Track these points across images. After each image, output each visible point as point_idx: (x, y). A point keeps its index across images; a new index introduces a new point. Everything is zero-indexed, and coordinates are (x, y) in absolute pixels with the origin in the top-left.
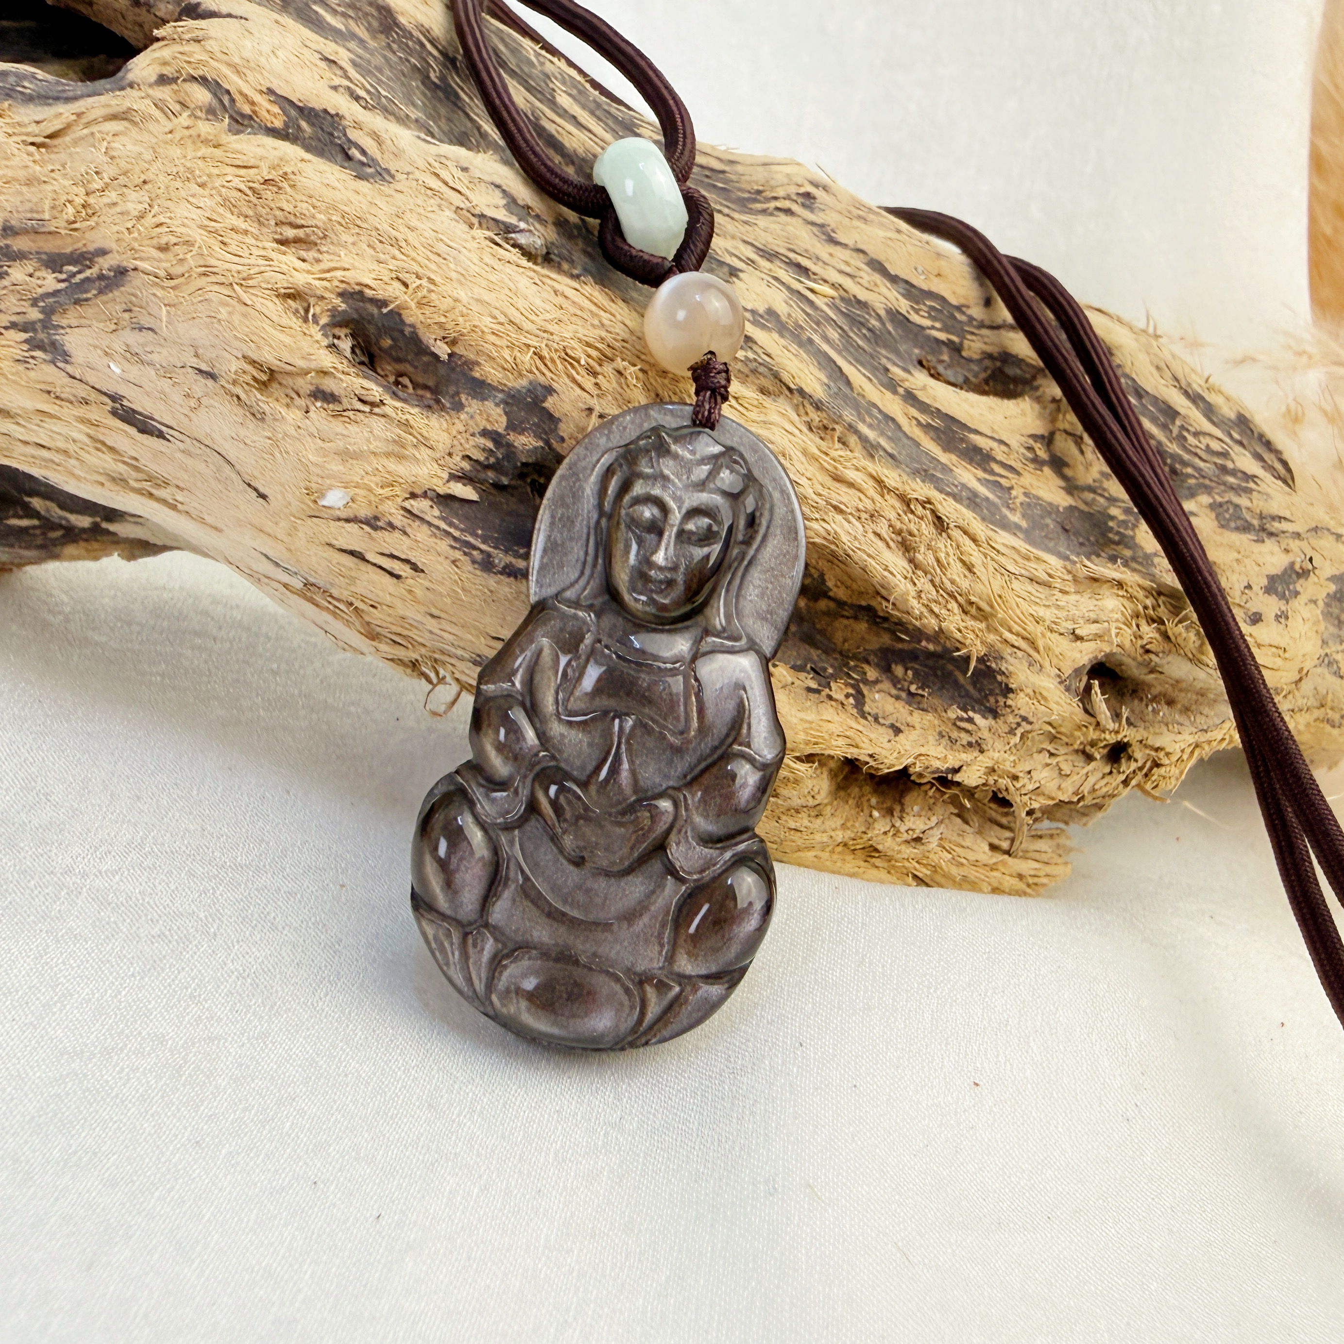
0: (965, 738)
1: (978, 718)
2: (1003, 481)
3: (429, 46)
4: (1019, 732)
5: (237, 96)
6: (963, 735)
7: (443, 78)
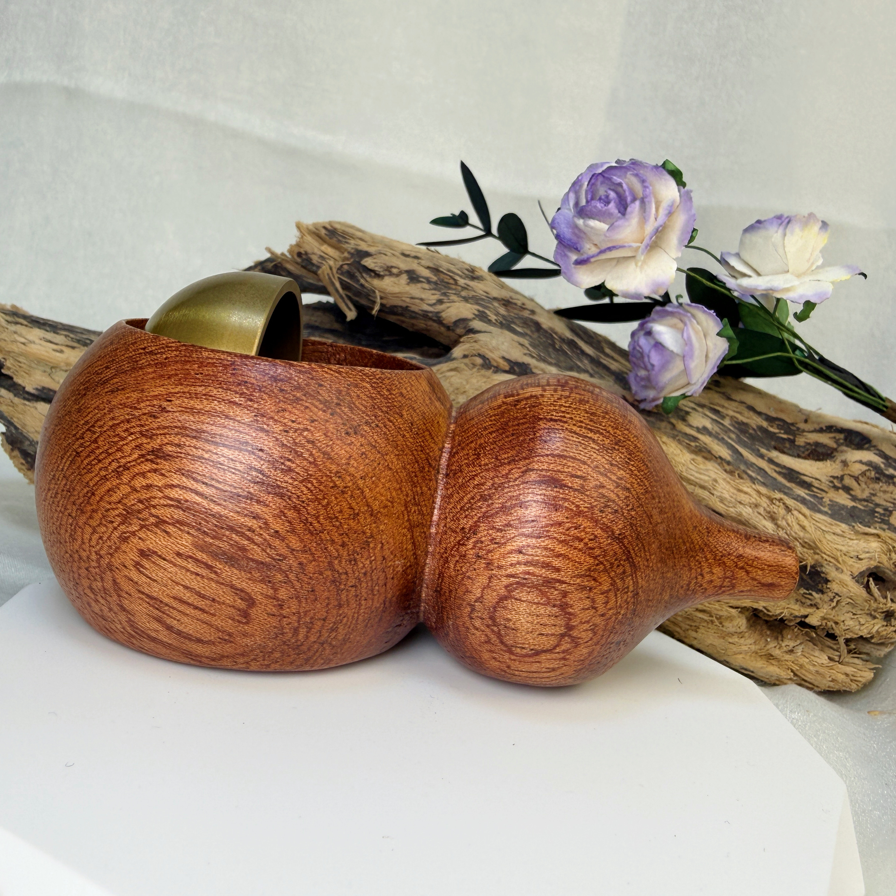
0: (809, 602)
1: (814, 593)
2: (818, 495)
3: (554, 335)
4: (835, 600)
5: (491, 360)
6: (808, 601)
7: (561, 347)
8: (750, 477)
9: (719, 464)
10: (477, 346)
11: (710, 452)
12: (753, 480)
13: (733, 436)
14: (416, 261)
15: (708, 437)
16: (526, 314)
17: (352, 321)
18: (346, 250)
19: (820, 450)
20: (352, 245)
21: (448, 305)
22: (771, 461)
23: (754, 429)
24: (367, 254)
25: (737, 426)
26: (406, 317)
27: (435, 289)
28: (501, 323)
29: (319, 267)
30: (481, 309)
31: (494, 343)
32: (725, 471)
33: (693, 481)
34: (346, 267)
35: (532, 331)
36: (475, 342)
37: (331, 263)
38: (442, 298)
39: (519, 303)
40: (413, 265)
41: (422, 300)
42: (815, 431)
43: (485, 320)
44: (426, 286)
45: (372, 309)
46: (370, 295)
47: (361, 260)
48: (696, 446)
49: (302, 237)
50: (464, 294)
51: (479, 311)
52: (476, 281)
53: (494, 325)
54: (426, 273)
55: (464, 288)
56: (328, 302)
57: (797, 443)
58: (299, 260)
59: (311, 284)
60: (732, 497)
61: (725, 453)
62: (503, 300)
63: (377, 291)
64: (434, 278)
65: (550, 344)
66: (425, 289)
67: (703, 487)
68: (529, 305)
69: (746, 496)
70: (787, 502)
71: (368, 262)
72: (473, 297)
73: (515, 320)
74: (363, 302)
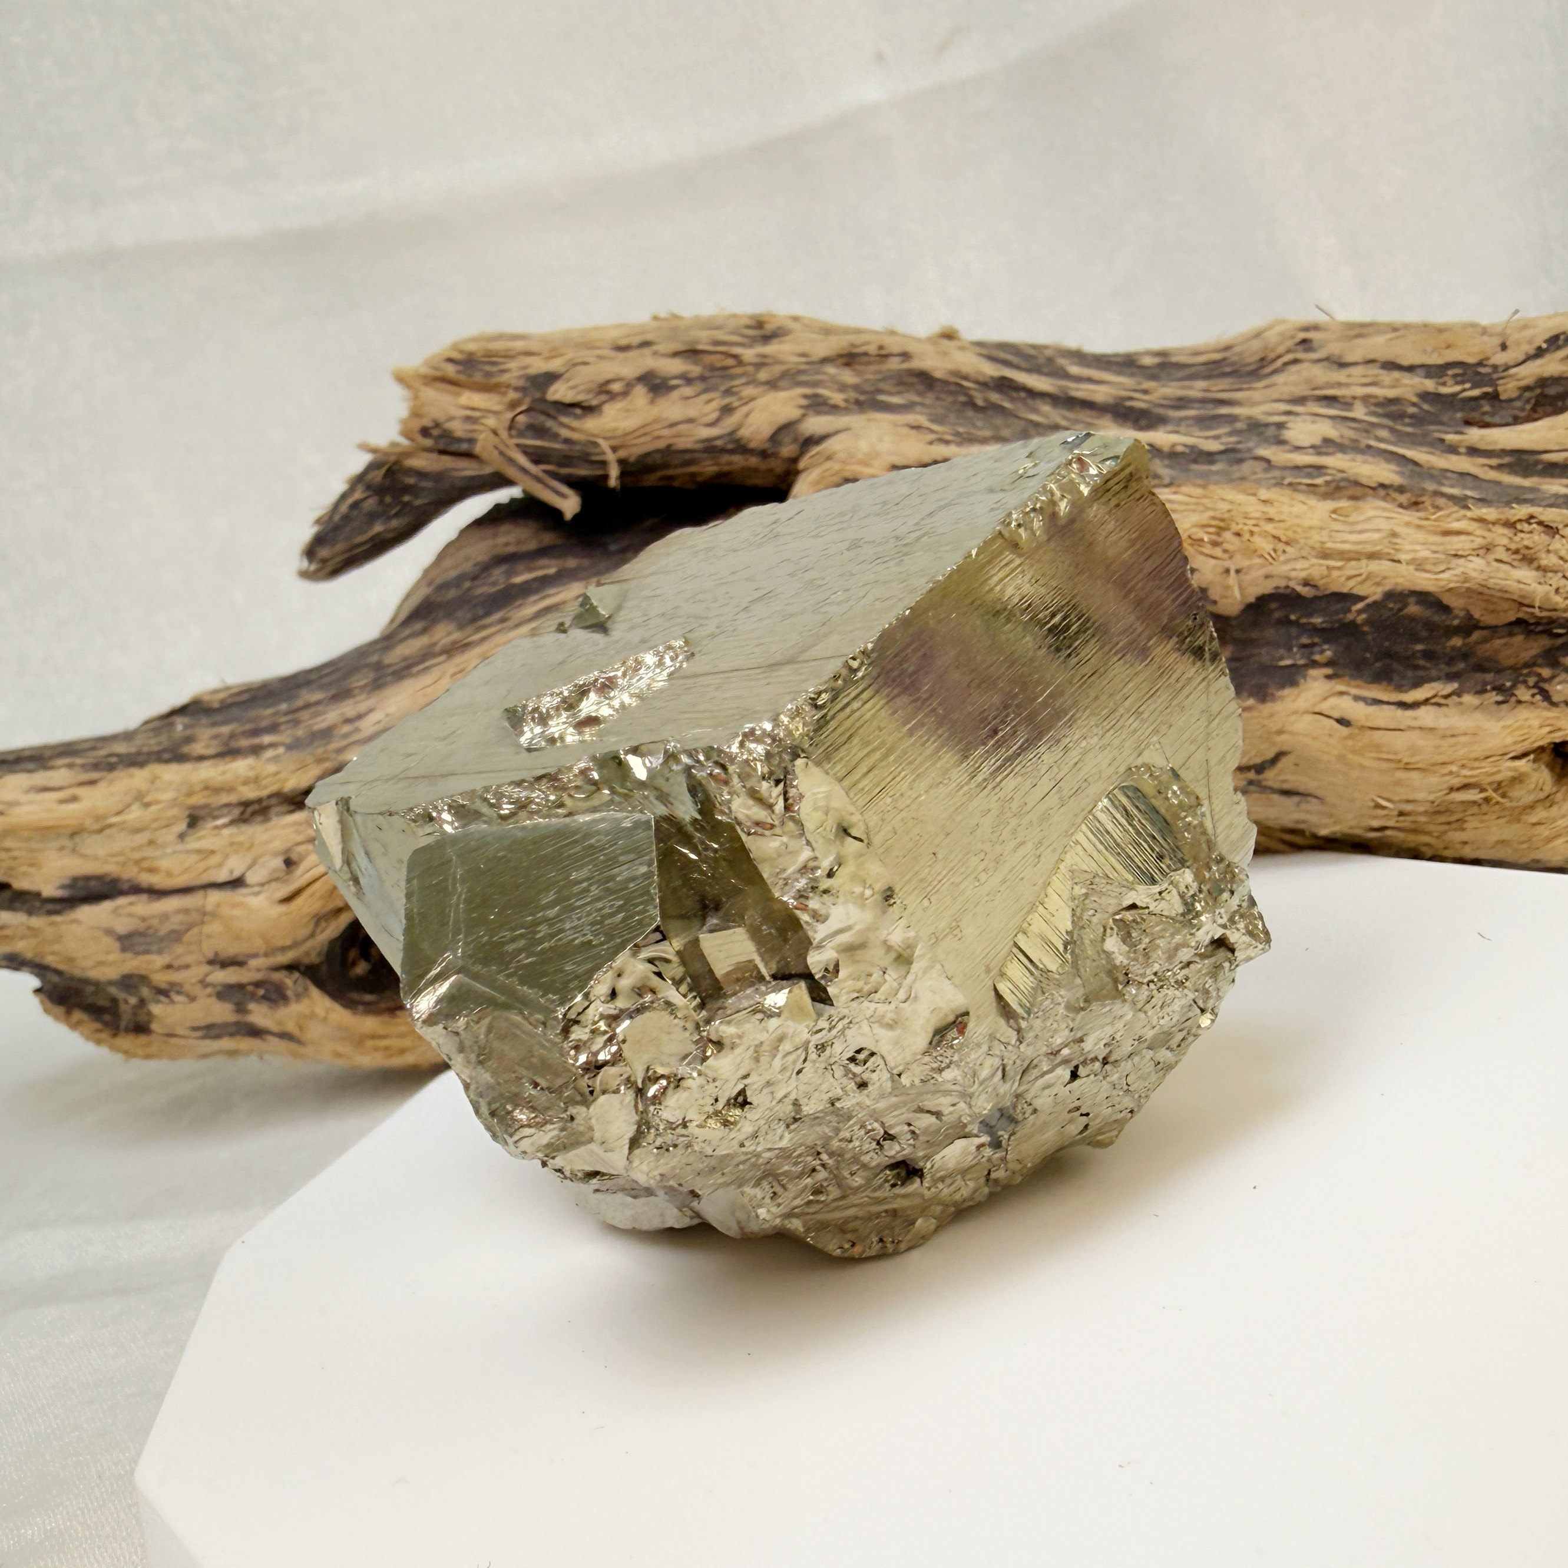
8: (1451, 498)
9: (1384, 499)
10: (834, 466)
11: (1357, 483)
12: (1461, 502)
13: (1384, 433)
14: (647, 351)
15: (1340, 455)
16: (895, 364)
17: (576, 517)
18: (508, 386)
19: (1552, 391)
20: (514, 372)
21: (745, 409)
22: (1473, 451)
23: (1414, 404)
24: (551, 377)
25: (1380, 410)
26: (676, 467)
27: (706, 391)
28: (857, 402)
29: (472, 441)
30: (808, 391)
31: (864, 446)
32: (1401, 506)
33: (1349, 551)
34: (522, 419)
35: (920, 394)
36: (829, 458)
37: (491, 422)
38: (727, 401)
39: (872, 349)
40: (645, 362)
41: (691, 421)
42: (1529, 358)
43: (825, 409)
44: (688, 391)
45: (606, 477)
46: (588, 454)
47: (544, 393)
48: (1327, 483)
49: (416, 397)
50: (763, 375)
51: (806, 396)
52: (775, 341)
53: (846, 411)
54: (676, 366)
55: (759, 366)
56: (513, 501)
57: (1503, 397)
58: (428, 442)
59: (472, 478)
60: (1435, 552)
61: (1385, 472)
62: (840, 356)
63: (601, 442)
64: (695, 370)
65: (964, 404)
66: (687, 398)
67: (1372, 556)
68: (894, 345)
69: (1463, 537)
70: (1543, 518)
71: (559, 392)
72: (784, 375)
73: (881, 385)
74: (583, 471)
